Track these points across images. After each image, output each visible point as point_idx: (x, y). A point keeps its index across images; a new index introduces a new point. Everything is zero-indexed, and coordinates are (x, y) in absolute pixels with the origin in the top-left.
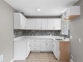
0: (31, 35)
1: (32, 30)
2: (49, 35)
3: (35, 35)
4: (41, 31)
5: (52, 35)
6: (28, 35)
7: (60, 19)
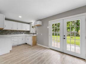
0: (6, 34)
1: (8, 30)
2: (22, 33)
3: (10, 34)
4: (16, 31)
5: (24, 34)
6: (3, 34)
7: (29, 25)
